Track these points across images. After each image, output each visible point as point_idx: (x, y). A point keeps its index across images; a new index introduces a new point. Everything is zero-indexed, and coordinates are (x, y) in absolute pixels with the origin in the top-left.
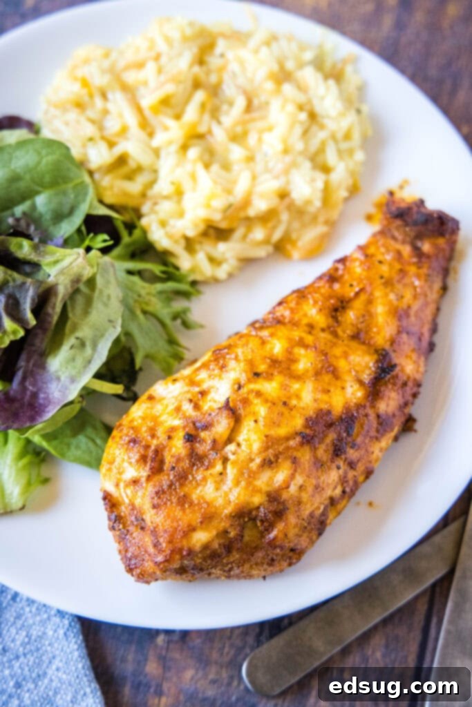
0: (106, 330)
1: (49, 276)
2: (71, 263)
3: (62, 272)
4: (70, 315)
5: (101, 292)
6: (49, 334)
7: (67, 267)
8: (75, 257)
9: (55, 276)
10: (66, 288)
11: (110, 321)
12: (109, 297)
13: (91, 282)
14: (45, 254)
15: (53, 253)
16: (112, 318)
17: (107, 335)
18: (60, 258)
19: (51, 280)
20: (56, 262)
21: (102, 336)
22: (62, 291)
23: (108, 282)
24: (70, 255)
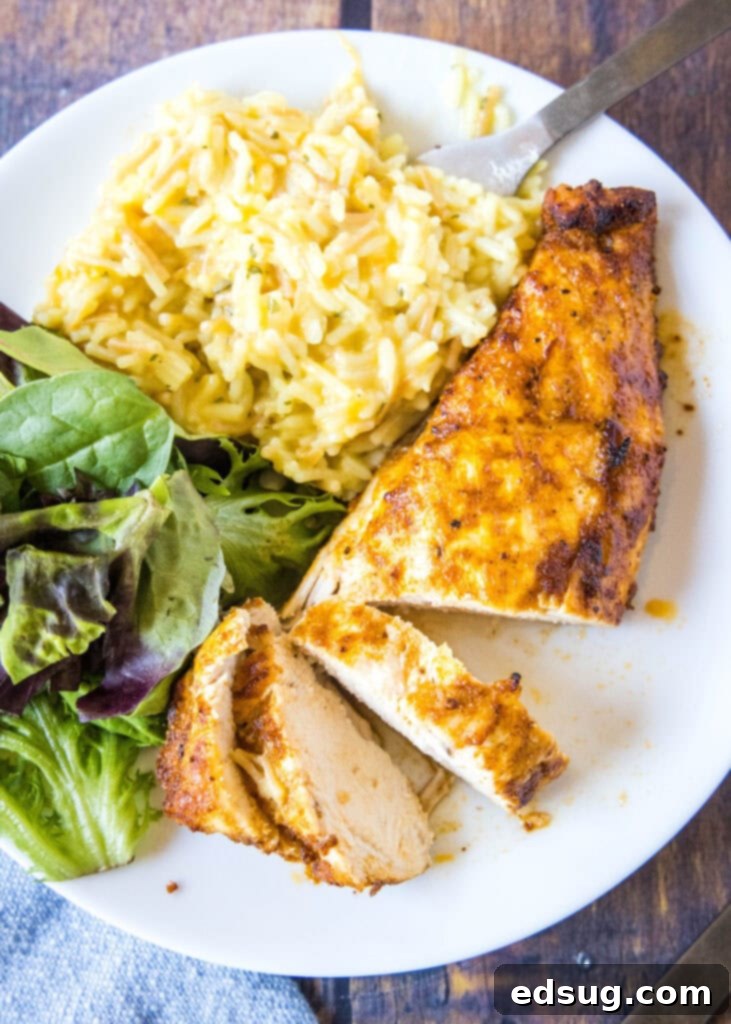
0: (205, 574)
1: (114, 541)
2: (139, 519)
3: (130, 532)
4: (152, 568)
5: (185, 527)
6: (132, 605)
7: (135, 524)
8: (141, 507)
9: (123, 541)
10: (140, 547)
11: (208, 559)
12: (197, 528)
13: (170, 522)
14: (99, 516)
15: (111, 513)
16: (208, 555)
17: (210, 579)
18: (122, 516)
19: (119, 547)
20: (118, 522)
21: (204, 582)
22: (137, 555)
23: (190, 506)
24: (134, 507)
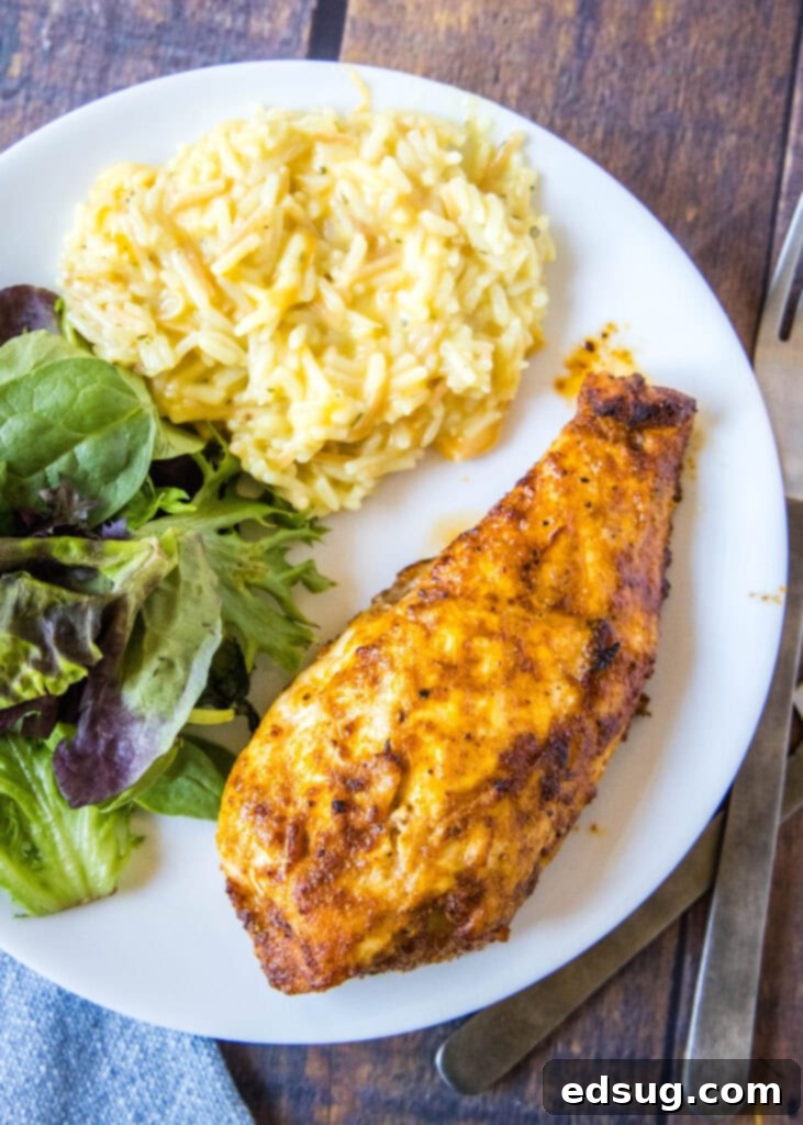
0: (201, 639)
1: (112, 584)
2: (142, 565)
3: (130, 578)
4: (148, 624)
5: (188, 584)
6: (120, 658)
7: (137, 570)
8: (146, 553)
9: (122, 585)
10: (138, 596)
11: (205, 625)
12: (200, 590)
13: (174, 576)
14: (102, 555)
15: (115, 553)
16: (207, 621)
17: (203, 645)
18: (125, 558)
19: (116, 589)
20: (120, 565)
21: (197, 648)
22: (133, 602)
23: (196, 567)
24: (139, 552)
